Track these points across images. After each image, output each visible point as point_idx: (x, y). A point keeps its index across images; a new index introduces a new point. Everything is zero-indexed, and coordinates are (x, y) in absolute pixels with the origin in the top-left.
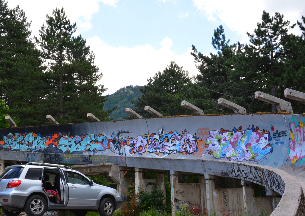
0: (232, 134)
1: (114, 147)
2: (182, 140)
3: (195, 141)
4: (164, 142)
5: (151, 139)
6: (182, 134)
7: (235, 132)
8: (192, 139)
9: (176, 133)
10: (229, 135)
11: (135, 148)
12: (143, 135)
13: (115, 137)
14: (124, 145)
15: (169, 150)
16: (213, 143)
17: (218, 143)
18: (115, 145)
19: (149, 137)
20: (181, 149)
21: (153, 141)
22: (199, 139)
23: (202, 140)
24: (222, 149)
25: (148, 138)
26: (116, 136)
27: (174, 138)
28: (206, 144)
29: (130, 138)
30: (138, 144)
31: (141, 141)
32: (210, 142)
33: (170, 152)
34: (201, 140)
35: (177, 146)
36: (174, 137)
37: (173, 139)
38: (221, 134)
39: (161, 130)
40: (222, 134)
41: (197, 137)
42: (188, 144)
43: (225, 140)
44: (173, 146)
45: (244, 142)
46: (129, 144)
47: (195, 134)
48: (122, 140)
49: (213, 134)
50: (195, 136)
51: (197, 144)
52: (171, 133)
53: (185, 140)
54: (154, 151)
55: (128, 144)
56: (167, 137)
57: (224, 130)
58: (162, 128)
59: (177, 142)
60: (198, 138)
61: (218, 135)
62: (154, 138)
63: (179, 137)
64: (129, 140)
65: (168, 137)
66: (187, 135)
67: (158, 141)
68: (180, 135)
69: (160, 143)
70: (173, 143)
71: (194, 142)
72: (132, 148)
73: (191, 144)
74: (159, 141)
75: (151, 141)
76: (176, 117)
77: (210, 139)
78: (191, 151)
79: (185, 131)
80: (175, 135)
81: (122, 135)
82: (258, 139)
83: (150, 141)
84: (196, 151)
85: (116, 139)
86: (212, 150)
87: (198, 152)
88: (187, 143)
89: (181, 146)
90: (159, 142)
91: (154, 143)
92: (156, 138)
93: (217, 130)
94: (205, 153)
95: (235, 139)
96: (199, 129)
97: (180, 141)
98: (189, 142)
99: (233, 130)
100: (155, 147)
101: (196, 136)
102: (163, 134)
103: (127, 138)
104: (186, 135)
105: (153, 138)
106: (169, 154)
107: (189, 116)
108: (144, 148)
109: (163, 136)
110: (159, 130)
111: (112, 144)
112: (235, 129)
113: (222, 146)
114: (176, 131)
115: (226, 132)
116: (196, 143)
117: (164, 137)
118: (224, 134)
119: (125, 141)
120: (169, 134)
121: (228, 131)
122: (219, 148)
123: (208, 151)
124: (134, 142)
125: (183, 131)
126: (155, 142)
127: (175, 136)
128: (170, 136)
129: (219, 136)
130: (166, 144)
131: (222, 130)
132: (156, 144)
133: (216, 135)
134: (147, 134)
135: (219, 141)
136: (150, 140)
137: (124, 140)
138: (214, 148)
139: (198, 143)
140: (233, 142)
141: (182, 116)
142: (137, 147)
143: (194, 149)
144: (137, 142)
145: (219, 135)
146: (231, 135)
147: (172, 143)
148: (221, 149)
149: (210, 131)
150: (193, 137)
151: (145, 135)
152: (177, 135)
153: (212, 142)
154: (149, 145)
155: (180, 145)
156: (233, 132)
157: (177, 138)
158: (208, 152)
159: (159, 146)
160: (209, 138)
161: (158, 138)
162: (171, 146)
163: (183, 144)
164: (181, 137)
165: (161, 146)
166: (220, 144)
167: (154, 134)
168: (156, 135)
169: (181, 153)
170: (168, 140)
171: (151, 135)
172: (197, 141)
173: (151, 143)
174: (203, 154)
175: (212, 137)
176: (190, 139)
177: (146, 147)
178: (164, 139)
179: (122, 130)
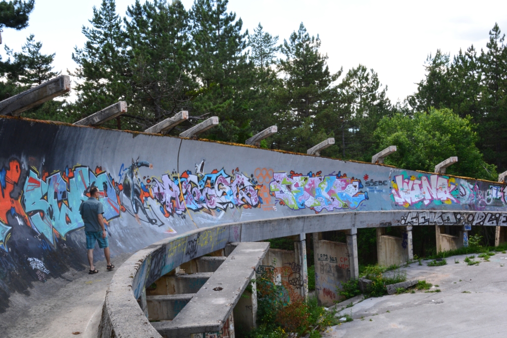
0: (306, 179)
1: (133, 206)
2: (234, 185)
3: (254, 187)
4: (207, 188)
5: (185, 183)
6: (232, 175)
7: (310, 177)
8: (247, 184)
9: (222, 172)
10: (302, 180)
11: (167, 204)
12: (170, 174)
13: (126, 176)
14: (146, 198)
15: (220, 203)
16: (280, 190)
17: (287, 190)
18: (131, 198)
19: (181, 178)
20: (237, 200)
21: (189, 186)
22: (258, 183)
23: (264, 185)
24: (296, 198)
25: (179, 181)
26: (128, 175)
27: (220, 182)
28: (270, 191)
29: (151, 179)
30: (167, 195)
31: (170, 188)
32: (275, 188)
33: (225, 206)
34: (262, 186)
35: (229, 195)
36: (221, 180)
37: (220, 184)
38: (291, 178)
39: (201, 165)
40: (293, 179)
41: (255, 180)
42: (244, 191)
43: (297, 185)
44: (223, 195)
45: (324, 189)
46: (153, 194)
47: (252, 176)
48: (140, 186)
49: (279, 177)
50: (251, 179)
51: (257, 191)
52: (215, 171)
53: (237, 185)
54: (199, 206)
55: (151, 194)
56: (209, 178)
57: (295, 173)
58: (203, 161)
59: (227, 190)
60: (257, 182)
62: (189, 179)
63: (228, 180)
64: (150, 184)
65: (212, 179)
66: (240, 176)
67: (197, 187)
68: (229, 176)
69: (201, 191)
70: (221, 191)
71: (252, 188)
72: (161, 204)
73: (248, 192)
74: (199, 186)
75: (185, 188)
76: (233, 145)
77: (275, 185)
78: (254, 203)
79: (237, 170)
80: (221, 176)
81: (138, 172)
82: (344, 186)
83: (183, 187)
84: (260, 202)
85: (129, 183)
86: (283, 199)
87: (265, 203)
88: (242, 189)
89: (235, 194)
90: (199, 188)
91: (191, 191)
92: (192, 180)
93: (285, 173)
94: (276, 204)
95: (310, 185)
96: (258, 169)
97: (230, 187)
98: (245, 188)
99: (308, 174)
100: (196, 198)
101: (253, 179)
102: (203, 174)
103: (146, 179)
104: (238, 177)
105: (187, 181)
106: (225, 210)
107: (253, 148)
108: (181, 203)
109: (203, 177)
110: (197, 165)
111: (124, 195)
112: (311, 174)
113: (295, 194)
114: (223, 168)
115: (298, 176)
116: (255, 190)
117: (205, 179)
118: (294, 178)
119: (145, 186)
120: (212, 173)
121: (301, 175)
122: (291, 197)
123: (278, 200)
124: (159, 188)
125: (233, 170)
126: (192, 189)
127: (222, 177)
128: (214, 177)
129: (287, 181)
130: (211, 192)
131: (292, 172)
132: (194, 192)
133: (283, 179)
134: (176, 172)
135: (289, 187)
136: (183, 183)
137: (142, 185)
138: (285, 197)
139: (258, 190)
140: (309, 189)
141: (242, 146)
142: (169, 202)
143: (256, 198)
144: (164, 189)
145: (288, 179)
146: (305, 180)
147: (219, 190)
148: (294, 198)
149: (274, 173)
150: (249, 180)
151: (173, 173)
152: (225, 176)
153: (278, 188)
154: (184, 195)
155: (232, 193)
156: (308, 177)
157: (226, 182)
158: (278, 202)
159: (203, 197)
160: (273, 183)
161: (196, 181)
162: (220, 196)
163: (236, 192)
164: (231, 180)
165: (205, 196)
166: (291, 192)
167: (188, 173)
168: (191, 174)
169: (240, 207)
170: (212, 184)
171: (183, 174)
172: (256, 186)
173: (187, 191)
174: (273, 205)
175: (278, 182)
176: (245, 184)
177: (183, 200)
178: (206, 182)
179: (138, 159)
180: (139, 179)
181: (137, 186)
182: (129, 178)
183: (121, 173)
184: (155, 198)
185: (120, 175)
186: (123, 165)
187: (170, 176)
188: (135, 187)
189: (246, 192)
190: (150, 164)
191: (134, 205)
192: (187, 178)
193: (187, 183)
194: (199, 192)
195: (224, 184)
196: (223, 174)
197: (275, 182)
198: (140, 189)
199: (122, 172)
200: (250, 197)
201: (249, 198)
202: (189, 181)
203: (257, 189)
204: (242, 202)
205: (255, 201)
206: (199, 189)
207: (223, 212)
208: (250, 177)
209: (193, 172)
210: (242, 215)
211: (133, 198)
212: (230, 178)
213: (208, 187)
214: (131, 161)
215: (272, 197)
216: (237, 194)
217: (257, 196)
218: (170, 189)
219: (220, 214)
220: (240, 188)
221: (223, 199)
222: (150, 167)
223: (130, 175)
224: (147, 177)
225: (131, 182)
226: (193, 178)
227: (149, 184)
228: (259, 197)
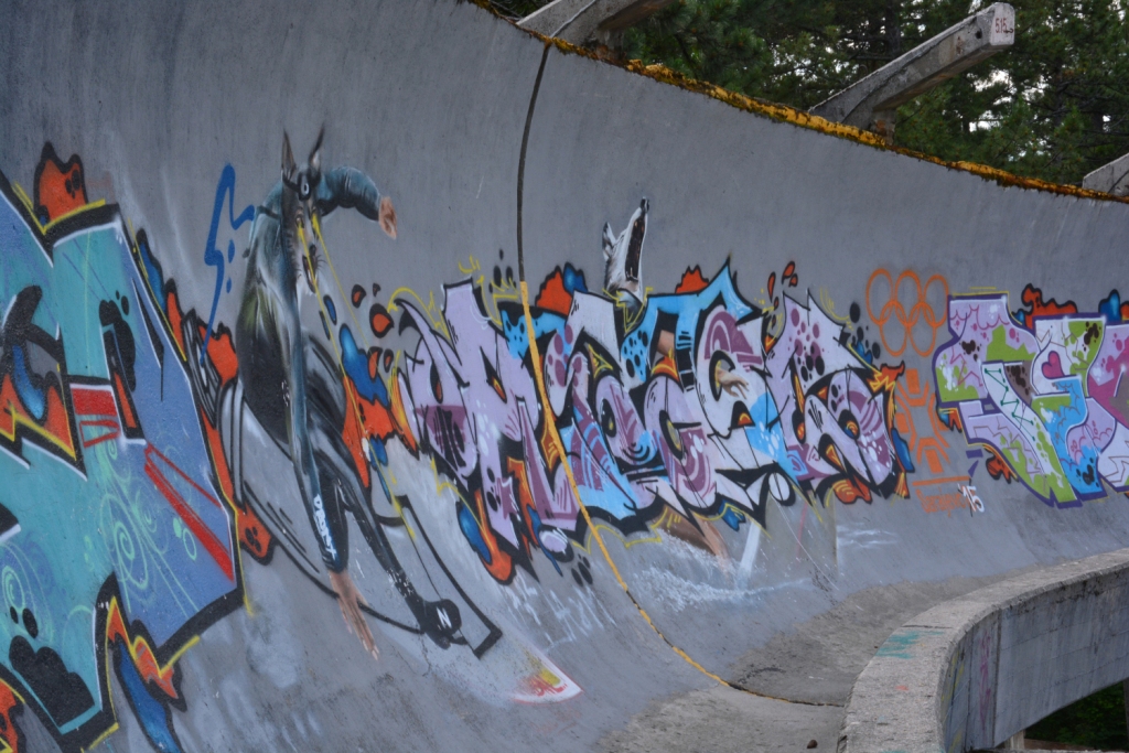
0: (1092, 333)
1: (310, 510)
2: (777, 365)
3: (865, 375)
4: (661, 381)
5: (559, 349)
6: (766, 307)
7: (1113, 321)
8: (837, 358)
9: (723, 283)
10: (1074, 337)
11: (487, 483)
12: (482, 282)
14: (379, 442)
15: (731, 475)
16: (983, 395)
17: (1011, 395)
18: (296, 446)
19: (536, 312)
20: (803, 455)
21: (577, 369)
22: (886, 358)
23: (908, 366)
24: (1056, 437)
25: (531, 329)
26: (261, 265)
27: (717, 346)
28: (939, 404)
29: (393, 309)
30: (482, 421)
31: (492, 375)
32: (960, 382)
33: (755, 490)
34: (899, 371)
35: (762, 426)
36: (719, 334)
37: (719, 356)
38: (1025, 326)
39: (627, 233)
40: (1033, 332)
41: (872, 336)
42: (825, 402)
43: (1052, 368)
44: (735, 424)
46: (410, 422)
47: (855, 313)
48: (336, 352)
49: (971, 321)
50: (852, 328)
51: (880, 398)
52: (694, 280)
53: (791, 364)
55: (401, 420)
56: (668, 321)
57: (1046, 299)
58: (637, 214)
60: (876, 351)
61: (1007, 329)
62: (576, 322)
63: (752, 330)
64: (391, 341)
65: (681, 326)
66: (802, 313)
67: (616, 373)
68: (755, 313)
69: (638, 395)
70: (728, 400)
71: (857, 384)
72: (460, 487)
73: (844, 405)
74: (623, 366)
75: (563, 381)
76: (781, 119)
77: (959, 363)
78: (881, 472)
79: (791, 275)
80: (719, 309)
81: (322, 248)
83: (551, 370)
84: (901, 465)
86: (997, 441)
87: (924, 472)
88: (814, 390)
89: (787, 418)
90: (630, 383)
91: (592, 399)
92: (592, 331)
93: (998, 296)
94: (972, 471)
95: (1112, 364)
96: (881, 271)
97: (764, 374)
98: (825, 382)
99: (1104, 306)
100: (618, 445)
101: (860, 332)
102: (639, 293)
103: (367, 307)
104: (795, 317)
105: (568, 330)
106: (759, 513)
107: (867, 144)
108: (551, 476)
109: (638, 310)
110: (610, 235)
112: (1114, 303)
113: (1048, 416)
114: (728, 262)
115: (1059, 317)
116: (874, 394)
117: (649, 325)
118: (1041, 325)
119: (365, 357)
120: (680, 291)
121: (1069, 308)
122: (1033, 431)
124: (435, 379)
125: (773, 275)
126: (592, 385)
127: (724, 317)
128: (688, 311)
129: (1009, 341)
131: (1031, 296)
132: (606, 403)
133: (989, 332)
134: (509, 272)
135: (1018, 377)
136: (551, 349)
137: (349, 350)
138: (1005, 432)
139: (886, 395)
140: (1109, 386)
141: (820, 130)
142: (498, 473)
143: (880, 441)
144: (461, 383)
145: (1012, 333)
146: (1087, 340)
147: (717, 397)
148: (1048, 436)
149: (950, 298)
150: (843, 340)
151: (497, 277)
152: (737, 309)
153: (970, 381)
154: (562, 422)
155: (773, 415)
156: (1103, 319)
157: (741, 344)
158: (982, 461)
159: (648, 437)
160: (947, 352)
161: (608, 338)
162: (725, 432)
163: (792, 408)
164: (764, 334)
165: (659, 432)
166: (1029, 404)
167: (570, 279)
168: (584, 290)
169: (821, 492)
170: (684, 359)
171: (543, 287)
172: (878, 374)
173: (570, 399)
174: (959, 479)
175: (970, 347)
176: (824, 356)
177: (558, 461)
178: (655, 346)
179: (318, 146)
180: (327, 300)
181: (322, 353)
182: (272, 289)
183: (222, 246)
184: (425, 447)
185: (213, 257)
186: (228, 179)
187: (485, 293)
188: (314, 363)
189: (835, 406)
190: (384, 202)
191: (318, 501)
192: (565, 317)
193: (569, 348)
194: (629, 404)
195: (733, 356)
196: (730, 296)
197: (958, 349)
198: (339, 376)
199: (226, 233)
200: (855, 437)
201: (851, 442)
202: (576, 333)
203: (882, 389)
204: (825, 468)
205: (882, 458)
206: (626, 390)
207: (754, 528)
208: (846, 318)
209: (593, 280)
210: (839, 542)
211: (305, 444)
212: (759, 321)
213: (668, 376)
214: (277, 155)
215: (950, 437)
216: (798, 419)
217: (882, 429)
218: (490, 382)
219: (743, 542)
220: (806, 385)
221: (743, 451)
222: (381, 222)
223: (277, 265)
224: (369, 289)
225: (283, 317)
226: (594, 316)
227: (386, 343)
228: (893, 433)
